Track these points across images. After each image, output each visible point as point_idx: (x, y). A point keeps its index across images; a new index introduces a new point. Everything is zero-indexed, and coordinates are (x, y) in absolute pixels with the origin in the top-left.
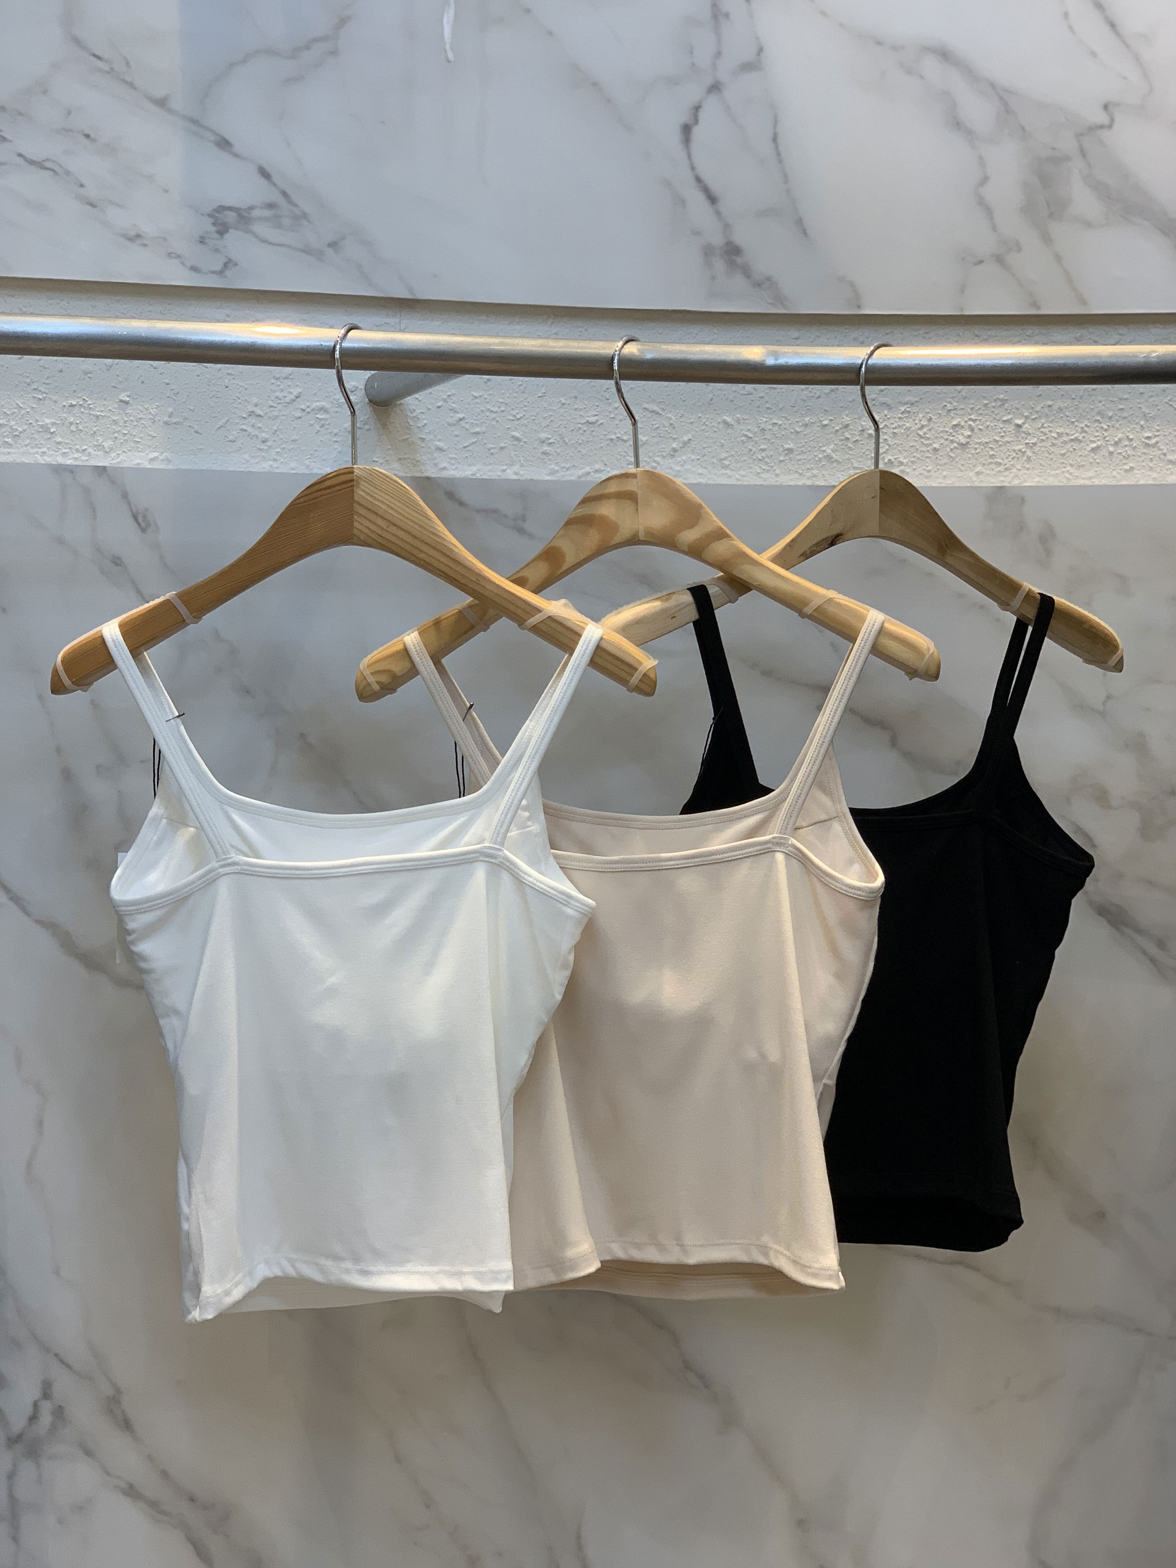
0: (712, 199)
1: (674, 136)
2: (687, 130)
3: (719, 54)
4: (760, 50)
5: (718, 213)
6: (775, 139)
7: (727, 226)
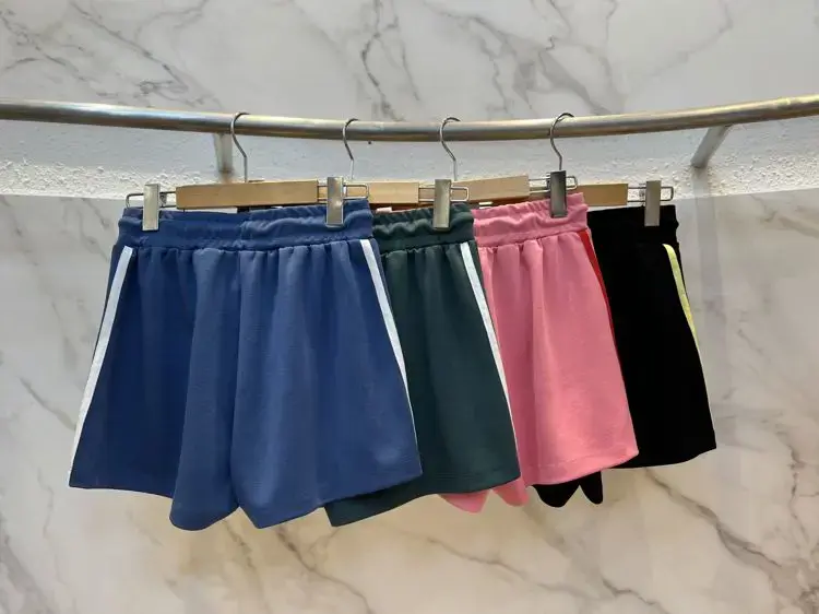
0: (376, 84)
1: (358, 56)
2: (364, 54)
3: (378, 21)
4: (396, 19)
5: (379, 90)
6: (404, 57)
7: (383, 96)
